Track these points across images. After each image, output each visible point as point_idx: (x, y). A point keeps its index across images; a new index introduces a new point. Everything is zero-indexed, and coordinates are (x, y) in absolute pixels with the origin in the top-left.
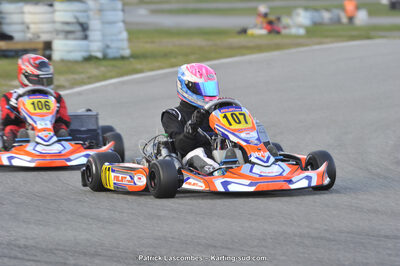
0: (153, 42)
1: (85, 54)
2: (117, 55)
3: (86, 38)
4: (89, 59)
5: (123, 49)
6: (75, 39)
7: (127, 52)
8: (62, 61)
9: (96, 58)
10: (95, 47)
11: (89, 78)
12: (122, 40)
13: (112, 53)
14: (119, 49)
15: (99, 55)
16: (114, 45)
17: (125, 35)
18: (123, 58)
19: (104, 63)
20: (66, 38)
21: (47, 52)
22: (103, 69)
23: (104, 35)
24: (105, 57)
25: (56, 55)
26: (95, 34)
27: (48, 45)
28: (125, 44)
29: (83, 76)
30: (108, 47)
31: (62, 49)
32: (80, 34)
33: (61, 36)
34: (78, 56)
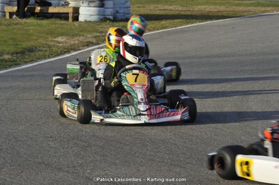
1: (101, 17)
2: (124, 18)
3: (103, 6)
4: (104, 19)
5: (128, 13)
6: (95, 7)
8: (86, 21)
9: (110, 20)
10: (109, 12)
12: (127, 8)
13: (119, 16)
14: (125, 13)
15: (111, 17)
20: (89, 6)
21: (75, 15)
23: (114, 4)
24: (115, 19)
25: (81, 18)
26: (109, 3)
27: (76, 10)
30: (117, 12)
32: (99, 3)
33: (85, 4)
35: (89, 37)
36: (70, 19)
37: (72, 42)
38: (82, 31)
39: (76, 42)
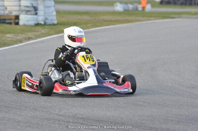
0: (63, 17)
1: (36, 22)
2: (51, 23)
3: (36, 14)
4: (38, 25)
5: (54, 20)
6: (31, 15)
7: (55, 22)
8: (24, 25)
9: (41, 24)
10: (41, 19)
11: (42, 34)
12: (53, 16)
13: (48, 22)
14: (52, 20)
15: (42, 23)
16: (50, 18)
17: (55, 13)
18: (54, 24)
19: (46, 27)
20: (26, 14)
21: (16, 21)
22: (46, 30)
23: (45, 13)
24: (45, 24)
25: (21, 23)
26: (41, 12)
27: (17, 17)
28: (55, 18)
29: (39, 33)
30: (46, 19)
31: (24, 19)
32: (33, 12)
33: (24, 13)
34: (32, 23)
35: (30, 35)
36: (13, 23)
37: (18, 38)
38: (23, 31)
39: (21, 37)
